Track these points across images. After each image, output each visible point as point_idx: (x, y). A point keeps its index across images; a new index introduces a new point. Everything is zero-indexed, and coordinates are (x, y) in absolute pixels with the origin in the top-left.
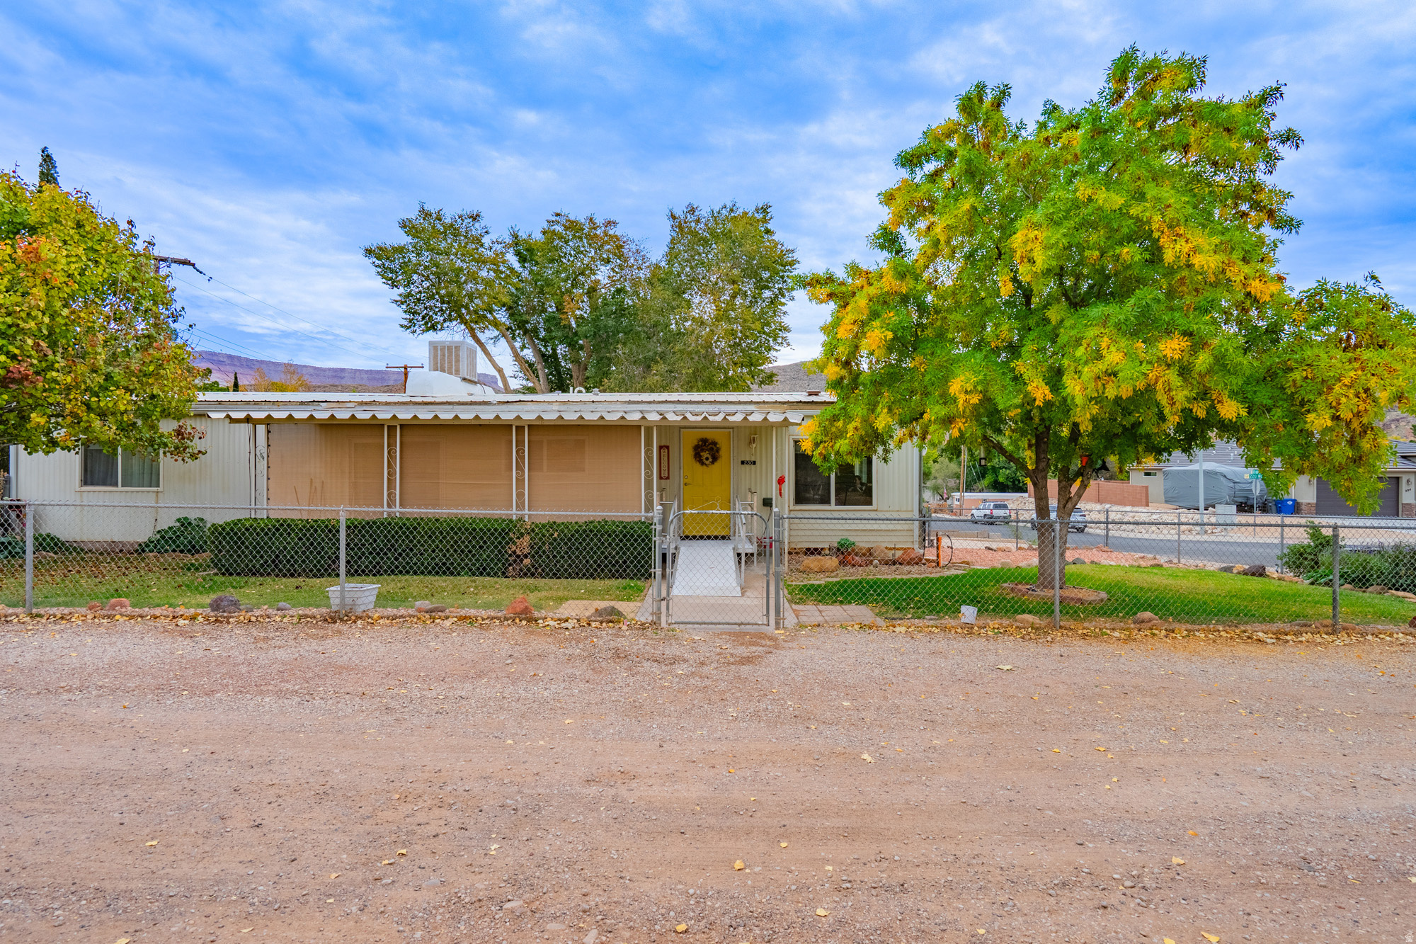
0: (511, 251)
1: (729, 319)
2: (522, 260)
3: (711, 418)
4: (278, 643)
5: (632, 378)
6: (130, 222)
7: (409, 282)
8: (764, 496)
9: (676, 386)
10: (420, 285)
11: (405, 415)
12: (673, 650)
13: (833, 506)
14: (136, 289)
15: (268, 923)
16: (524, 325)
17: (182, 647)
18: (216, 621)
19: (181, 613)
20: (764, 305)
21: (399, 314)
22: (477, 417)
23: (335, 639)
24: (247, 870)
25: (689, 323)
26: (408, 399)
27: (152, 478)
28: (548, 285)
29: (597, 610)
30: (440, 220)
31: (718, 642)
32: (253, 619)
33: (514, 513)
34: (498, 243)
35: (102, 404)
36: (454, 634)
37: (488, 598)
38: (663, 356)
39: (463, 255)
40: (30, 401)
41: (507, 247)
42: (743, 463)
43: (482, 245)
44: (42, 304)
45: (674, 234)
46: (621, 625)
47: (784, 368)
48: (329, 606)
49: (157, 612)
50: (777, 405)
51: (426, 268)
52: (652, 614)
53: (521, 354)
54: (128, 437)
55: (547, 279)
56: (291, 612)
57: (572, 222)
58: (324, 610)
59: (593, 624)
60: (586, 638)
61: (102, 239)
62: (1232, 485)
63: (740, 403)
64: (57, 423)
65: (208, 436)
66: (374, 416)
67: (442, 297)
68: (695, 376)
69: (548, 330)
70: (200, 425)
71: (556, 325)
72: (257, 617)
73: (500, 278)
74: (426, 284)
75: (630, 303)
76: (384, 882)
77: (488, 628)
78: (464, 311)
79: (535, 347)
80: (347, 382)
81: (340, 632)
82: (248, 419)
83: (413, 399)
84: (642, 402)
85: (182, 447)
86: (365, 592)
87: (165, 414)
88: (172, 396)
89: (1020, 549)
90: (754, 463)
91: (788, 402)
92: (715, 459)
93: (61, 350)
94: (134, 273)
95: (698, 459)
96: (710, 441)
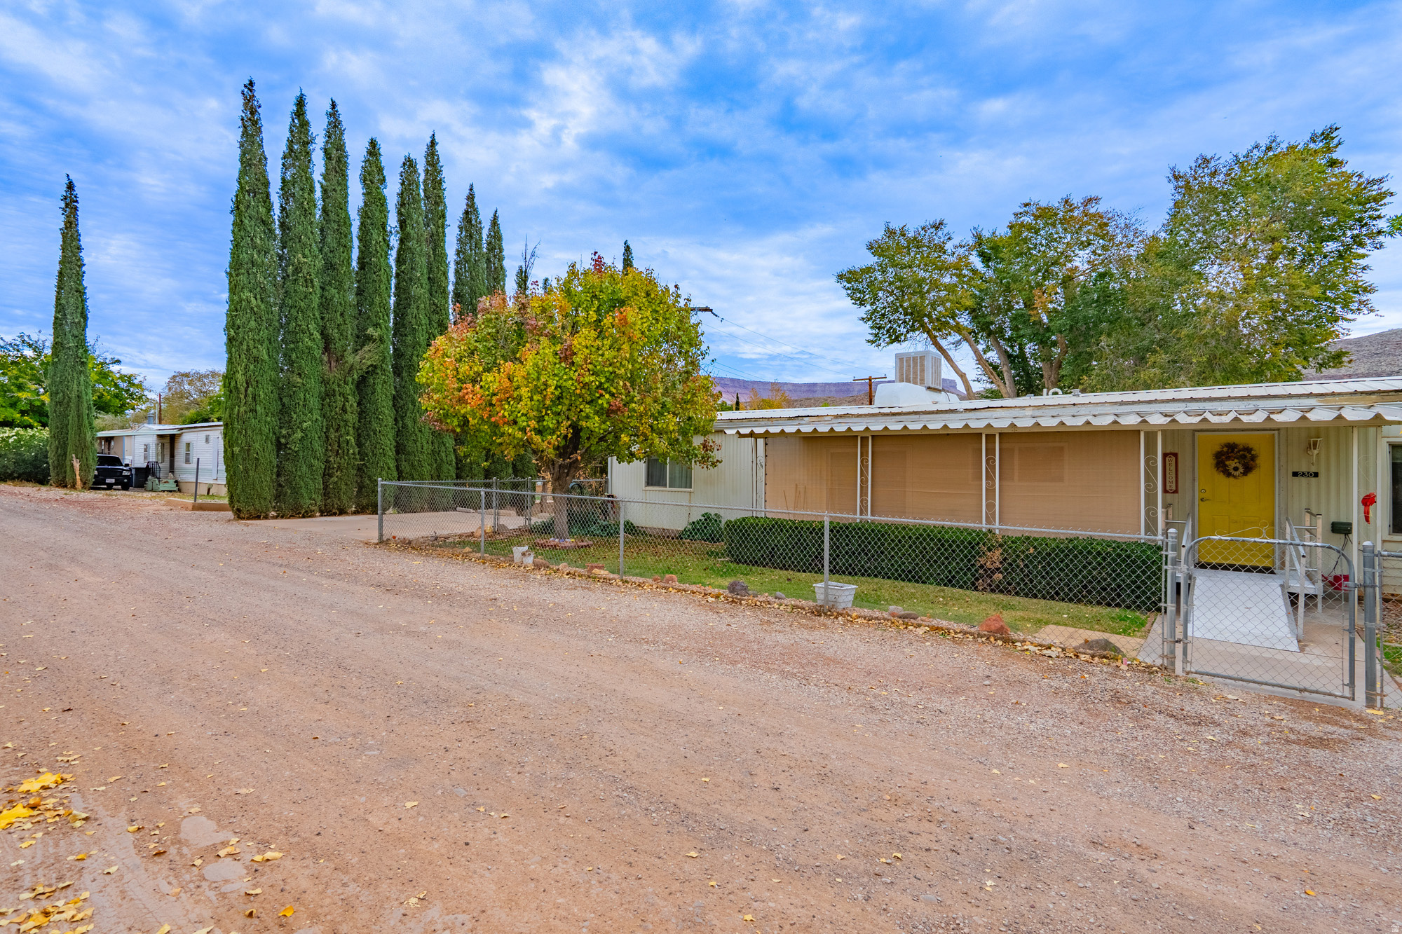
0: (974, 253)
1: (1267, 289)
2: (985, 258)
3: (1245, 419)
4: (778, 628)
5: (1118, 373)
6: (676, 286)
7: (875, 299)
8: (1334, 519)
9: (1182, 378)
10: (884, 299)
11: (876, 427)
12: (1195, 706)
14: (680, 337)
15: (791, 881)
16: (988, 327)
17: (712, 620)
18: (733, 601)
19: (709, 591)
20: (1325, 261)
21: (866, 330)
22: (945, 426)
23: (822, 631)
24: (772, 826)
25: (1202, 300)
26: (877, 411)
27: (687, 482)
28: (1015, 282)
29: (1086, 641)
30: (904, 235)
31: (1266, 708)
32: (758, 603)
33: (984, 526)
34: (961, 246)
35: (660, 426)
36: (928, 644)
37: (955, 610)
38: (1163, 344)
39: (926, 265)
40: (621, 425)
41: (971, 249)
42: (1295, 474)
43: (944, 253)
44: (628, 355)
45: (1178, 197)
46: (1119, 663)
47: (1358, 342)
48: (815, 600)
49: (694, 588)
50: (1358, 397)
51: (891, 283)
52: (1162, 656)
53: (985, 357)
54: (674, 451)
55: (1014, 275)
56: (786, 602)
57: (1044, 209)
58: (811, 603)
59: (1082, 657)
60: (1075, 672)
61: (661, 303)
63: (1290, 396)
64: (635, 441)
65: (723, 448)
66: (849, 428)
67: (905, 309)
68: (1211, 366)
69: (1015, 329)
70: (718, 439)
71: (1024, 322)
72: (761, 602)
73: (964, 282)
74: (891, 299)
75: (1117, 286)
76: (883, 879)
77: (961, 643)
78: (926, 320)
79: (1000, 348)
80: (819, 395)
81: (825, 625)
82: (752, 434)
83: (882, 411)
84: (1139, 402)
85: (707, 460)
86: (845, 591)
87: (697, 431)
88: (699, 416)
90: (1316, 475)
91: (1379, 392)
92: (1248, 469)
93: (637, 387)
94: (679, 325)
95: (1221, 469)
96: (1241, 447)
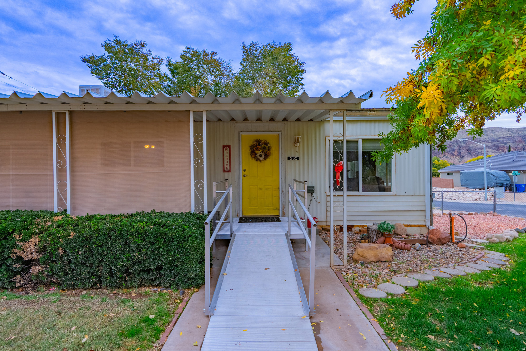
8: (309, 185)
13: (361, 192)
42: (289, 158)
43: (147, 60)
45: (244, 57)
57: (195, 52)
62: (495, 178)
89: (443, 214)
90: (298, 158)
92: (267, 156)
95: (253, 156)
96: (263, 142)
